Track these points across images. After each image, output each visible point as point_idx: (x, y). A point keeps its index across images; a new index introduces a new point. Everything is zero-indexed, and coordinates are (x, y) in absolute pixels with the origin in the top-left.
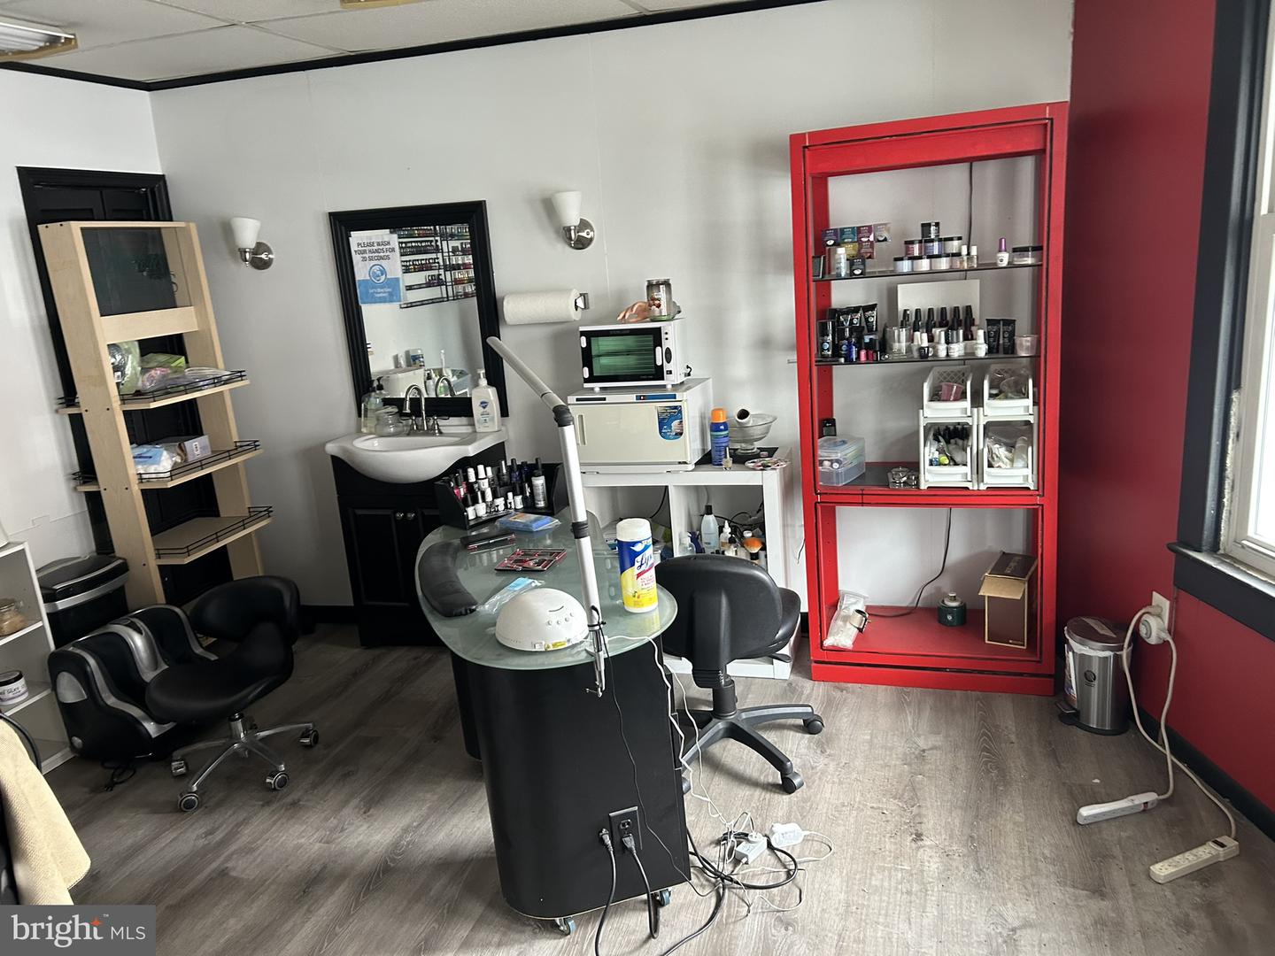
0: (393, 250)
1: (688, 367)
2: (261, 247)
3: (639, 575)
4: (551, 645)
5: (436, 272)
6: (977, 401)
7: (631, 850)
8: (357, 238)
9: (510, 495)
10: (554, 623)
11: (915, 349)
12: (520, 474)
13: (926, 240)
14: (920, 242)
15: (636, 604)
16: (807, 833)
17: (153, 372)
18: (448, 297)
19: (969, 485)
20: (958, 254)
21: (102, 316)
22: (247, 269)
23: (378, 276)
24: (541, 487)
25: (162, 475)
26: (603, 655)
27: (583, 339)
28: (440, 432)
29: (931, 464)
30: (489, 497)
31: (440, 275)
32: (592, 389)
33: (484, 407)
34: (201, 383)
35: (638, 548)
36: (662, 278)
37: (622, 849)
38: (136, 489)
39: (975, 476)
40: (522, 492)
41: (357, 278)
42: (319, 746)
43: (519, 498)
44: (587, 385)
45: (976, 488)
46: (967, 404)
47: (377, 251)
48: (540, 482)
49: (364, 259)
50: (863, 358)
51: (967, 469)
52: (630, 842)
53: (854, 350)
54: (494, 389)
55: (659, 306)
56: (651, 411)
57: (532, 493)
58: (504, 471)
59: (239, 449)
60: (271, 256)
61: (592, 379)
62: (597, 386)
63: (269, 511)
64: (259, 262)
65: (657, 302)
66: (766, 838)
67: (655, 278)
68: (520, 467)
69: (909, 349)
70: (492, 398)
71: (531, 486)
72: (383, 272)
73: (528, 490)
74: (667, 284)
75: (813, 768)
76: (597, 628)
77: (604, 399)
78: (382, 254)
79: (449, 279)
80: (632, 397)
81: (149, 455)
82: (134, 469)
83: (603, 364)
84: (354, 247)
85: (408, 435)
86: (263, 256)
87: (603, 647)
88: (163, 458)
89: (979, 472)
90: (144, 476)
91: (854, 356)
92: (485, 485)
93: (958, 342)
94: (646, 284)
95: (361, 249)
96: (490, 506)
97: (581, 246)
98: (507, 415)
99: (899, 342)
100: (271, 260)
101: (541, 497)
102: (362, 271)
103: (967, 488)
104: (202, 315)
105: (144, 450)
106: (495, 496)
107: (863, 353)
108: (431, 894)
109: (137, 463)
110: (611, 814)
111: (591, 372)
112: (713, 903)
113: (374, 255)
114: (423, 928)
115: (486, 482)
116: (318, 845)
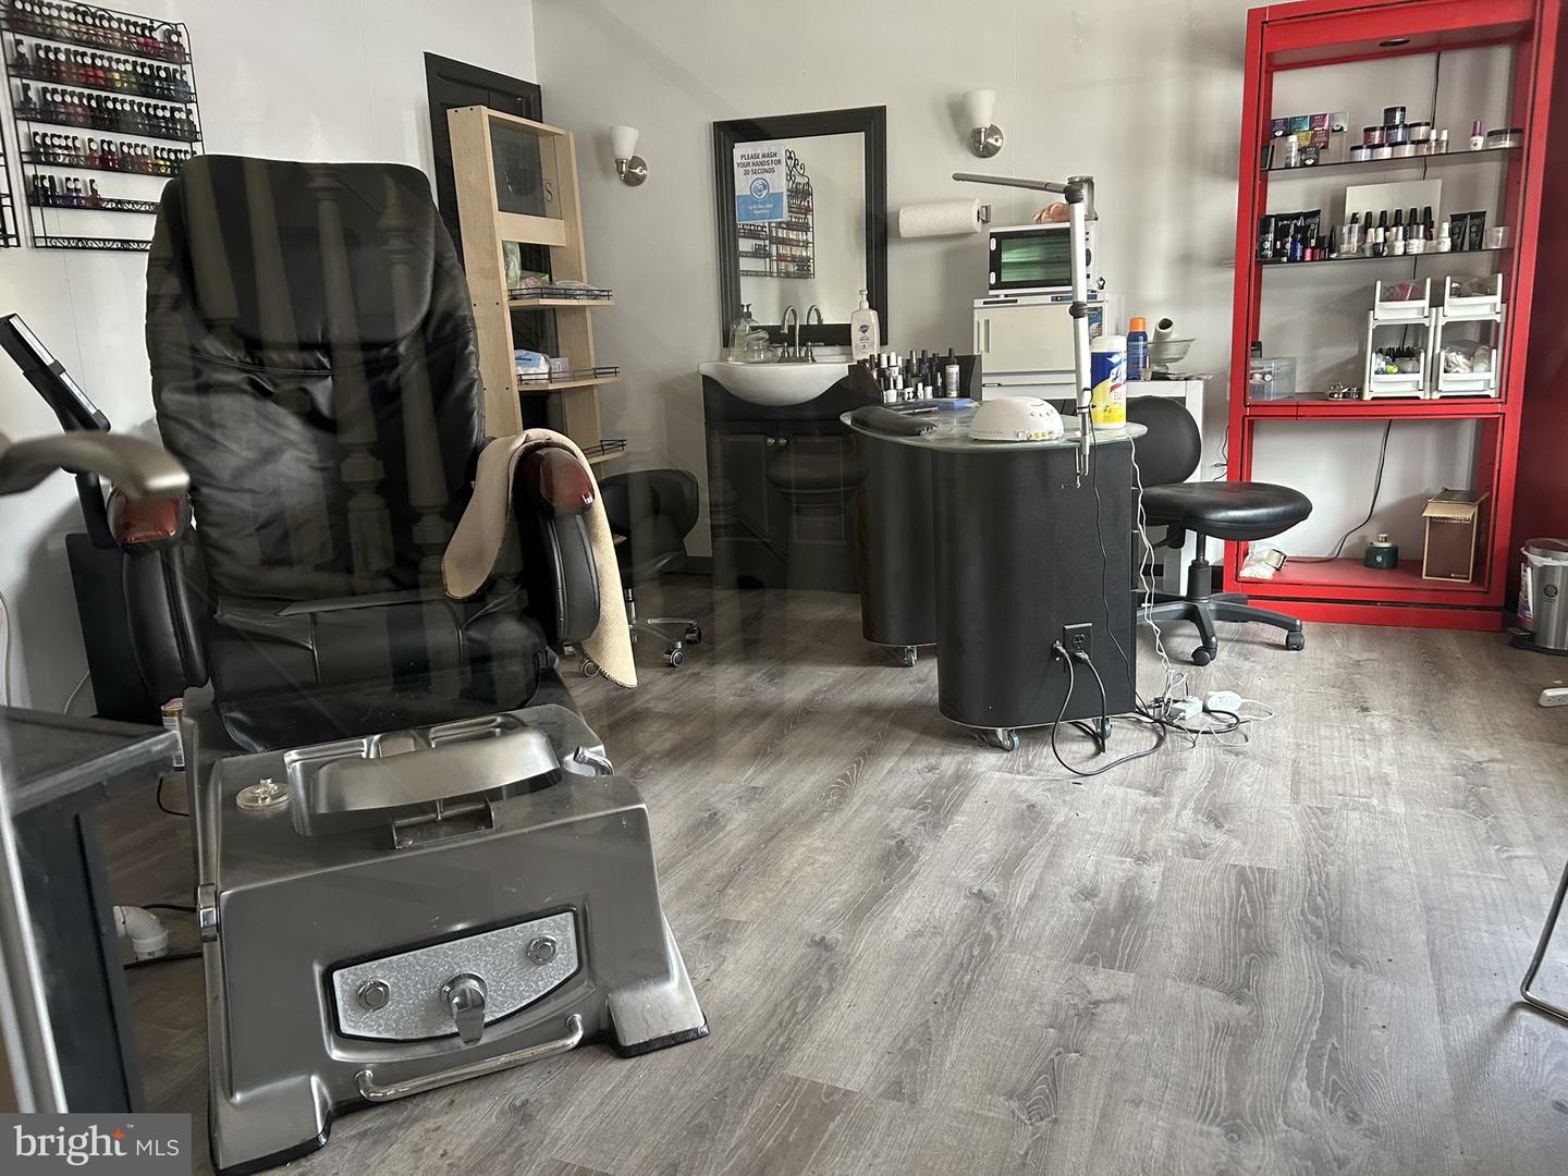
0: (779, 162)
1: (1101, 279)
2: (636, 162)
3: (1112, 388)
4: (1033, 435)
6: (1437, 302)
7: (1086, 662)
8: (741, 150)
9: (920, 385)
10: (1037, 415)
11: (1368, 246)
12: (930, 367)
13: (1389, 126)
14: (1382, 129)
16: (1245, 701)
17: (528, 281)
19: (1421, 395)
20: (1426, 141)
21: (502, 213)
22: (616, 184)
23: (760, 191)
24: (954, 376)
25: (541, 377)
27: (994, 241)
28: (814, 361)
29: (1377, 373)
30: (900, 385)
32: (997, 296)
33: (864, 332)
34: (578, 292)
35: (1114, 360)
36: (1086, 175)
38: (515, 388)
39: (1428, 384)
40: (934, 384)
41: (737, 194)
43: (929, 389)
44: (992, 292)
45: (1428, 397)
46: (1425, 303)
47: (762, 164)
48: (954, 370)
49: (747, 173)
50: (1308, 258)
51: (1419, 377)
52: (1084, 656)
53: (1299, 247)
54: (875, 312)
57: (944, 382)
58: (915, 362)
60: (645, 171)
61: (999, 285)
62: (1002, 292)
63: (622, 444)
64: (633, 180)
66: (1201, 703)
67: (1079, 174)
68: (931, 361)
69: (1361, 249)
70: (873, 323)
71: (944, 376)
72: (766, 186)
73: (940, 380)
74: (1090, 182)
77: (1016, 301)
78: (766, 167)
80: (1048, 298)
81: (528, 357)
82: (515, 370)
84: (737, 159)
85: (779, 362)
86: (637, 171)
88: (540, 362)
89: (1433, 380)
90: (523, 377)
91: (1299, 254)
92: (895, 372)
93: (1417, 238)
94: (1068, 181)
95: (744, 161)
96: (901, 395)
97: (985, 153)
98: (886, 344)
99: (1349, 242)
100: (644, 176)
101: (954, 387)
102: (743, 184)
103: (1418, 398)
104: (571, 231)
105: (527, 353)
106: (905, 386)
107: (1308, 251)
108: (861, 725)
109: (517, 365)
110: (1067, 627)
111: (998, 277)
112: (1155, 740)
113: (757, 167)
114: (862, 743)
115: (897, 369)
116: (732, 698)
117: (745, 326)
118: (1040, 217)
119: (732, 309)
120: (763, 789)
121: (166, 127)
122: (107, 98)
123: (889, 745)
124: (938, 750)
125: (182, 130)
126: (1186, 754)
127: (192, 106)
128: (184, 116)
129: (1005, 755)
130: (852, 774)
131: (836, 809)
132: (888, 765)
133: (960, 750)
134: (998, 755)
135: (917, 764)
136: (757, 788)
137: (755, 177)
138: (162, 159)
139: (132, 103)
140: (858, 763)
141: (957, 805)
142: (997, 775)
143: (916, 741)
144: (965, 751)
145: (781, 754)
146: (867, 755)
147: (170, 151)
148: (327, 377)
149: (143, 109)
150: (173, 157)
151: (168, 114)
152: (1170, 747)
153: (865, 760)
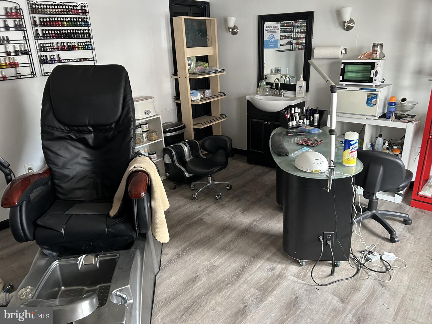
0: (278, 29)
1: (383, 79)
2: (235, 27)
3: (351, 153)
4: (314, 171)
5: (290, 40)
7: (329, 245)
8: (267, 25)
9: (305, 119)
10: (316, 163)
12: (310, 113)
15: (347, 163)
16: (398, 258)
17: (198, 67)
18: (292, 49)
21: (187, 48)
22: (230, 34)
23: (271, 39)
24: (317, 118)
25: (197, 100)
26: (332, 178)
27: (343, 65)
28: (284, 96)
30: (298, 119)
31: (291, 41)
32: (342, 84)
33: (300, 88)
34: (212, 72)
35: (352, 143)
36: (380, 43)
37: (326, 244)
38: (190, 103)
40: (310, 119)
41: (264, 39)
42: (231, 190)
43: (308, 121)
44: (340, 83)
47: (273, 30)
48: (317, 116)
49: (268, 32)
52: (329, 243)
54: (305, 82)
55: (376, 54)
56: (365, 95)
57: (313, 119)
58: (305, 111)
59: (219, 95)
60: (238, 30)
61: (343, 80)
62: (344, 83)
63: (226, 116)
64: (234, 33)
65: (376, 52)
66: (380, 256)
67: (376, 43)
68: (310, 110)
70: (304, 85)
71: (313, 117)
72: (273, 37)
73: (312, 119)
74: (381, 45)
75: (404, 237)
76: (332, 168)
77: (347, 88)
79: (294, 43)
80: (358, 89)
81: (194, 93)
82: (190, 97)
83: (348, 75)
84: (265, 28)
85: (273, 96)
86: (235, 30)
87: (333, 175)
88: (198, 95)
90: (193, 100)
92: (297, 115)
94: (373, 45)
95: (267, 28)
96: (297, 122)
97: (348, 29)
98: (308, 92)
100: (238, 32)
101: (316, 121)
102: (266, 37)
104: (214, 49)
105: (193, 91)
106: (300, 119)
108: (260, 241)
109: (191, 95)
110: (324, 232)
111: (343, 78)
112: (356, 271)
113: (271, 31)
114: (256, 251)
115: (297, 114)
116: (228, 218)
117: (263, 83)
118: (361, 57)
119: (261, 76)
120: (217, 266)
121: (82, 36)
122: (63, 30)
123: (264, 254)
124: (279, 260)
125: (86, 36)
126: (364, 281)
127: (90, 28)
128: (87, 31)
129: (300, 267)
130: (246, 266)
131: (233, 283)
132: (259, 265)
133: (285, 262)
134: (297, 267)
135: (268, 265)
136: (215, 266)
137: (270, 34)
138: (81, 45)
139: (70, 30)
140: (250, 261)
141: (272, 291)
142: (292, 278)
143: (274, 254)
144: (287, 263)
145: (229, 251)
146: (256, 257)
147: (83, 42)
148: (92, 133)
149: (74, 31)
150: (84, 44)
151: (82, 32)
152: (359, 276)
153: (254, 260)
